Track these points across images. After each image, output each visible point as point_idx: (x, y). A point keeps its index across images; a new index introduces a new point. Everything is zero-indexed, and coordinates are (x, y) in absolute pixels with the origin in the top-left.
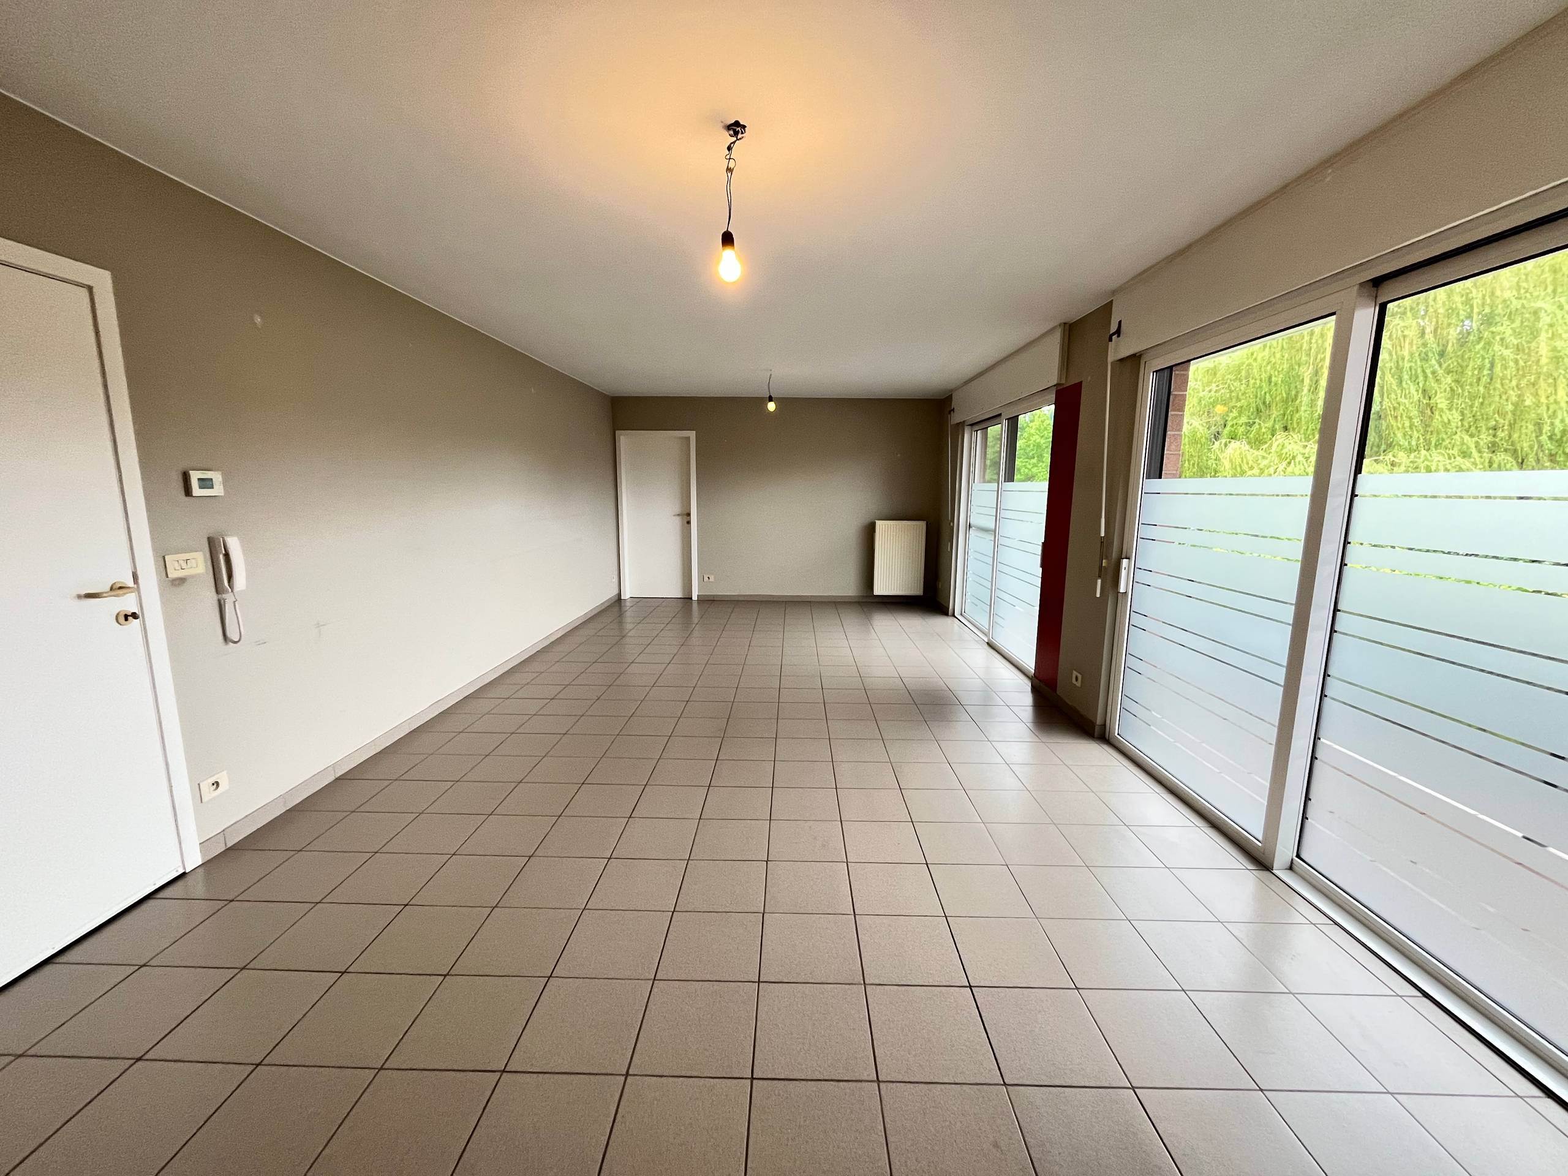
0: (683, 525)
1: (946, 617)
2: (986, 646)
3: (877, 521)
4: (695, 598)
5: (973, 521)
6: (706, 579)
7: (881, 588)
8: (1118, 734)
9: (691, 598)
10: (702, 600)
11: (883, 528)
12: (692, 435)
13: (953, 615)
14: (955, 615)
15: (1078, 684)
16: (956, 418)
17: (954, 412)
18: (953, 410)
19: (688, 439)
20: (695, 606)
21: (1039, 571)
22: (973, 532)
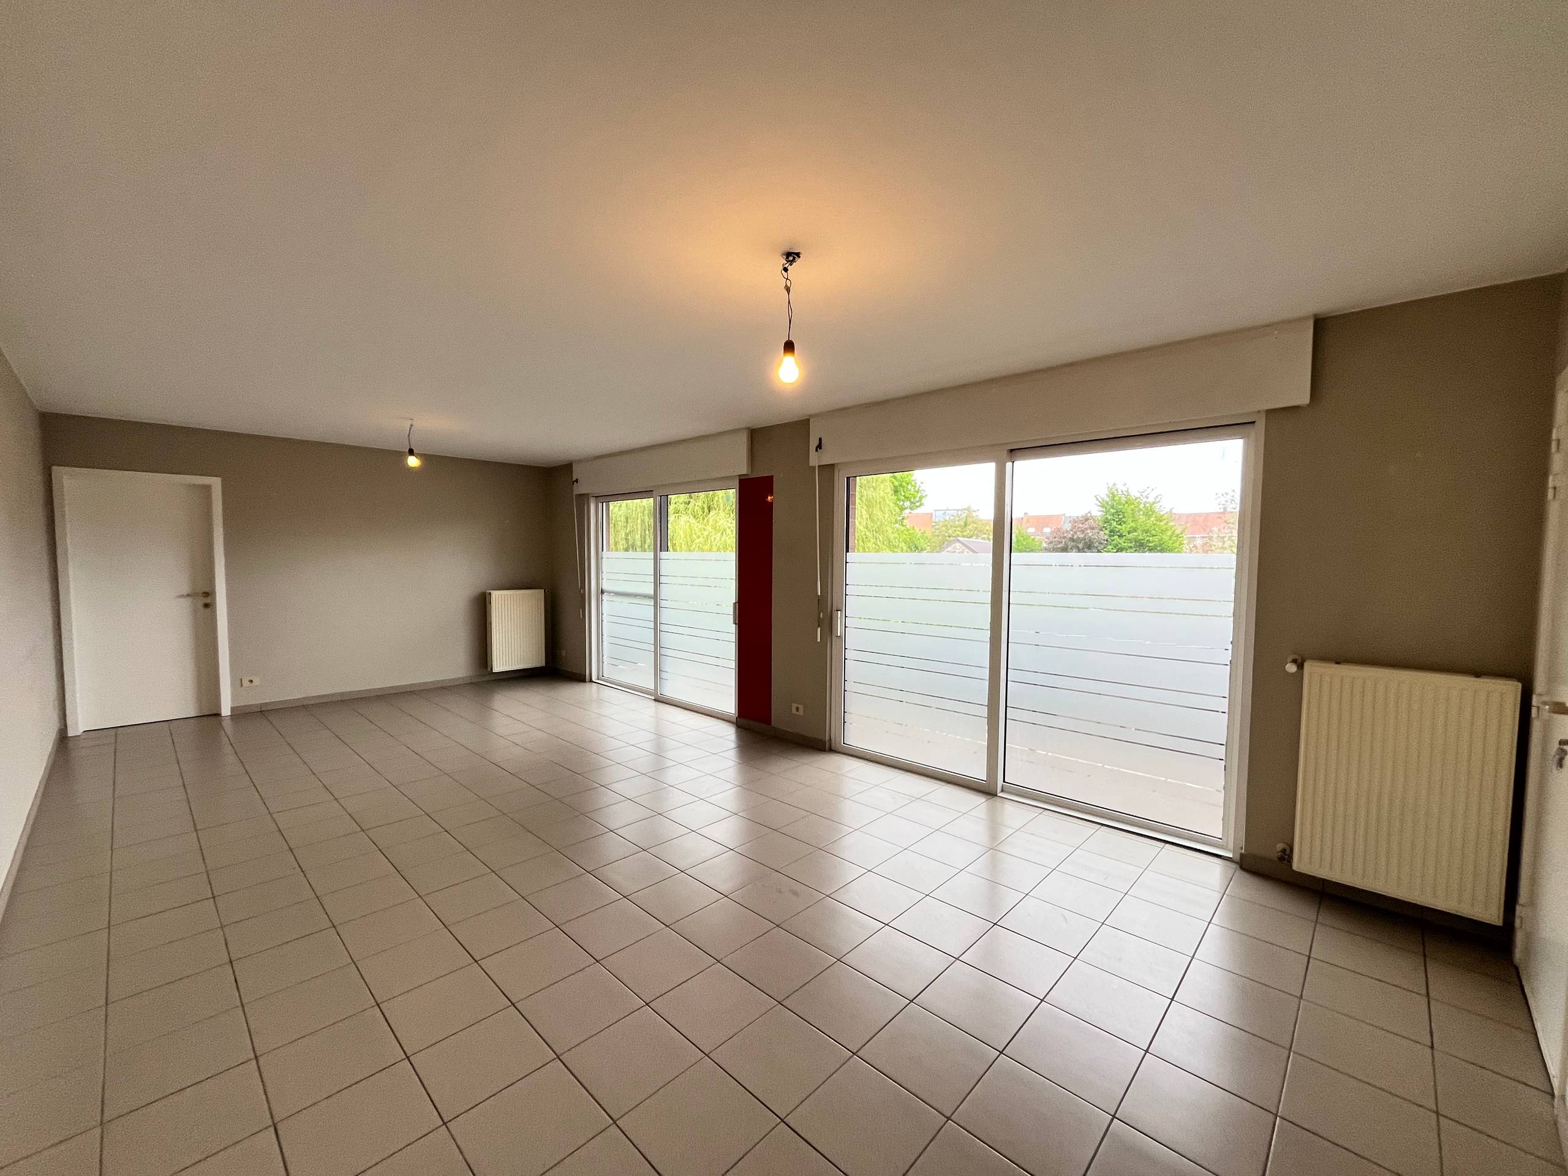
0: (195, 612)
1: (584, 684)
2: (654, 702)
3: (492, 592)
4: (226, 711)
5: (605, 586)
6: (246, 683)
7: (501, 663)
8: (844, 743)
9: (218, 715)
10: (239, 714)
11: (499, 599)
12: (216, 483)
13: (591, 681)
14: (593, 680)
15: (801, 712)
16: (579, 489)
17: (577, 482)
18: (577, 481)
19: (208, 488)
20: (227, 725)
21: (732, 629)
22: (605, 597)
